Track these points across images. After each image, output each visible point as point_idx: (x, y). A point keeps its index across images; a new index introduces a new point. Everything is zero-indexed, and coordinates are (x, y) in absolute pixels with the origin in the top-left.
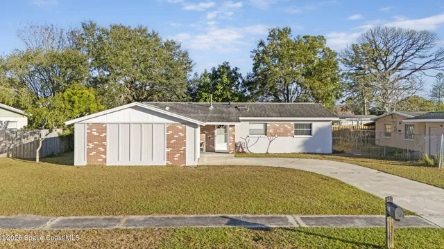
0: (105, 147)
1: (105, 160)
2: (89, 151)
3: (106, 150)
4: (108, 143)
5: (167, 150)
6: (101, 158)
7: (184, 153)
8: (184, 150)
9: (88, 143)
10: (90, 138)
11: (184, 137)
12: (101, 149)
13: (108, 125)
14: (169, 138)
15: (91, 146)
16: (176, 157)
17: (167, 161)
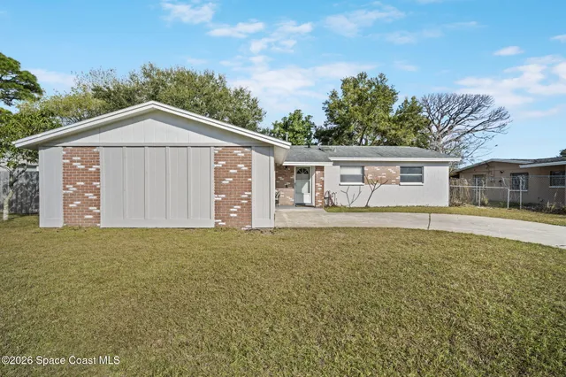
0: (97, 192)
1: (98, 216)
2: (67, 199)
3: (98, 200)
4: (103, 185)
5: (215, 198)
6: (90, 212)
7: (249, 204)
8: (249, 199)
9: (65, 184)
10: (69, 175)
11: (249, 173)
12: (91, 196)
13: (102, 151)
14: (219, 175)
15: (72, 189)
16: (235, 212)
17: (216, 219)
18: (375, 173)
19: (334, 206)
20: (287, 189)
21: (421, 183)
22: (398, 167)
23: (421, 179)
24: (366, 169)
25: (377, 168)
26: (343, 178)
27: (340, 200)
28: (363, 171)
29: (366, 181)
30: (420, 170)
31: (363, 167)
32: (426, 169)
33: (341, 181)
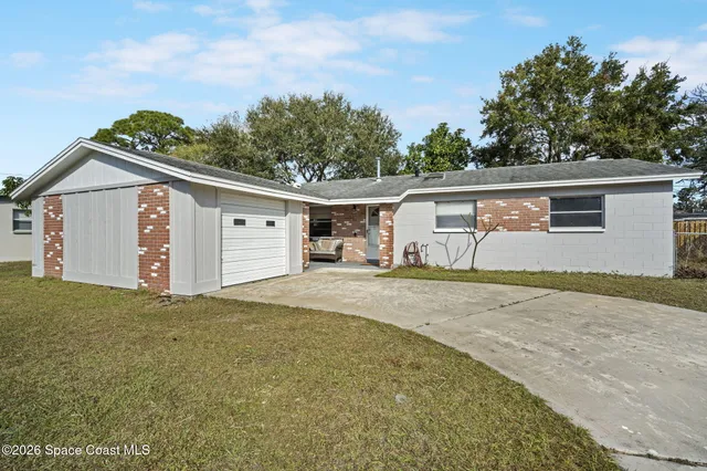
0: (61, 242)
1: (62, 268)
2: (46, 249)
3: (62, 250)
4: (65, 235)
5: (139, 251)
6: (58, 264)
7: (167, 261)
8: (168, 253)
9: (45, 234)
10: (47, 224)
12: (58, 246)
14: (142, 221)
15: (48, 239)
16: (155, 271)
17: (141, 278)
18: (497, 212)
19: (423, 266)
20: (357, 239)
21: (599, 229)
22: (545, 199)
23: (598, 221)
24: (479, 204)
25: (501, 203)
26: (441, 221)
27: (434, 258)
28: (475, 208)
29: (479, 225)
30: (597, 202)
31: (475, 201)
32: (610, 199)
33: (438, 226)
